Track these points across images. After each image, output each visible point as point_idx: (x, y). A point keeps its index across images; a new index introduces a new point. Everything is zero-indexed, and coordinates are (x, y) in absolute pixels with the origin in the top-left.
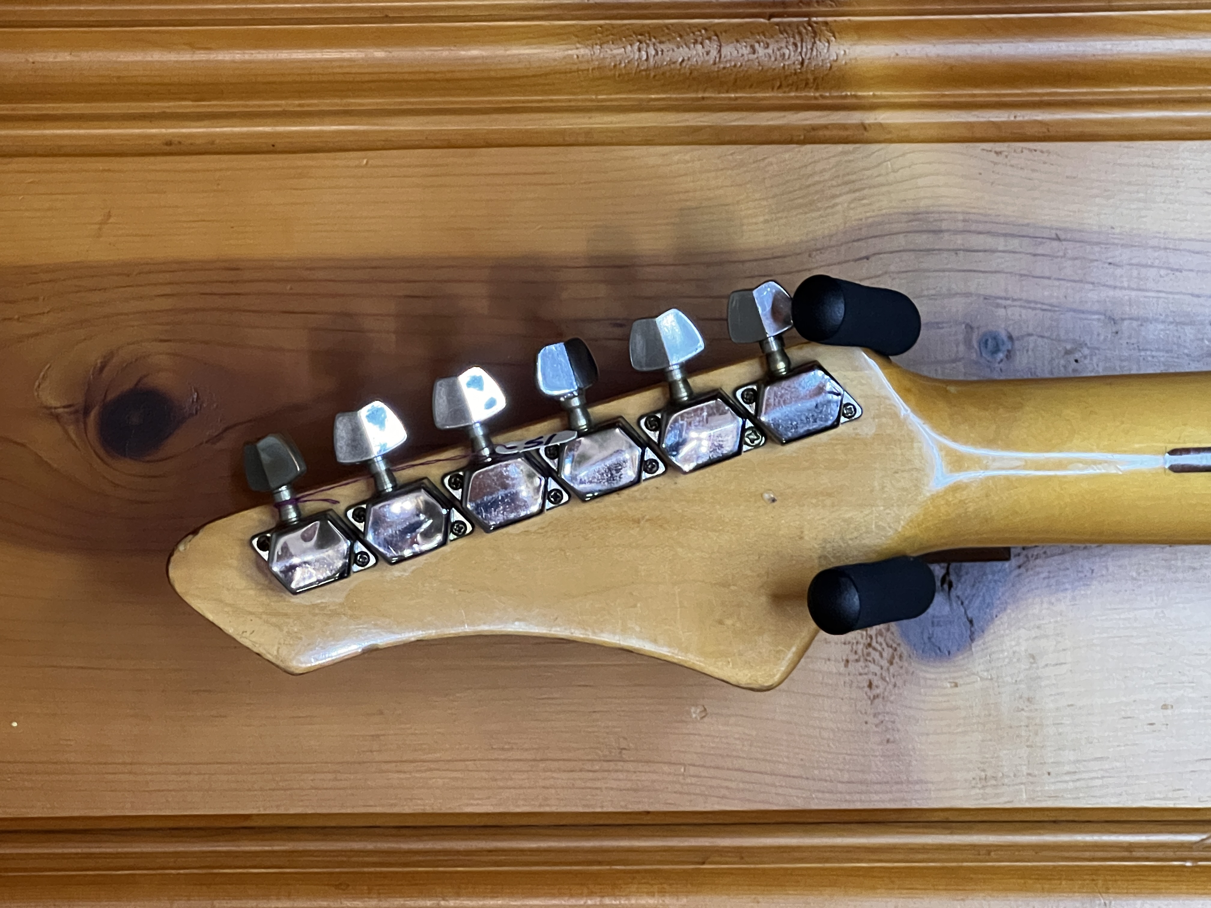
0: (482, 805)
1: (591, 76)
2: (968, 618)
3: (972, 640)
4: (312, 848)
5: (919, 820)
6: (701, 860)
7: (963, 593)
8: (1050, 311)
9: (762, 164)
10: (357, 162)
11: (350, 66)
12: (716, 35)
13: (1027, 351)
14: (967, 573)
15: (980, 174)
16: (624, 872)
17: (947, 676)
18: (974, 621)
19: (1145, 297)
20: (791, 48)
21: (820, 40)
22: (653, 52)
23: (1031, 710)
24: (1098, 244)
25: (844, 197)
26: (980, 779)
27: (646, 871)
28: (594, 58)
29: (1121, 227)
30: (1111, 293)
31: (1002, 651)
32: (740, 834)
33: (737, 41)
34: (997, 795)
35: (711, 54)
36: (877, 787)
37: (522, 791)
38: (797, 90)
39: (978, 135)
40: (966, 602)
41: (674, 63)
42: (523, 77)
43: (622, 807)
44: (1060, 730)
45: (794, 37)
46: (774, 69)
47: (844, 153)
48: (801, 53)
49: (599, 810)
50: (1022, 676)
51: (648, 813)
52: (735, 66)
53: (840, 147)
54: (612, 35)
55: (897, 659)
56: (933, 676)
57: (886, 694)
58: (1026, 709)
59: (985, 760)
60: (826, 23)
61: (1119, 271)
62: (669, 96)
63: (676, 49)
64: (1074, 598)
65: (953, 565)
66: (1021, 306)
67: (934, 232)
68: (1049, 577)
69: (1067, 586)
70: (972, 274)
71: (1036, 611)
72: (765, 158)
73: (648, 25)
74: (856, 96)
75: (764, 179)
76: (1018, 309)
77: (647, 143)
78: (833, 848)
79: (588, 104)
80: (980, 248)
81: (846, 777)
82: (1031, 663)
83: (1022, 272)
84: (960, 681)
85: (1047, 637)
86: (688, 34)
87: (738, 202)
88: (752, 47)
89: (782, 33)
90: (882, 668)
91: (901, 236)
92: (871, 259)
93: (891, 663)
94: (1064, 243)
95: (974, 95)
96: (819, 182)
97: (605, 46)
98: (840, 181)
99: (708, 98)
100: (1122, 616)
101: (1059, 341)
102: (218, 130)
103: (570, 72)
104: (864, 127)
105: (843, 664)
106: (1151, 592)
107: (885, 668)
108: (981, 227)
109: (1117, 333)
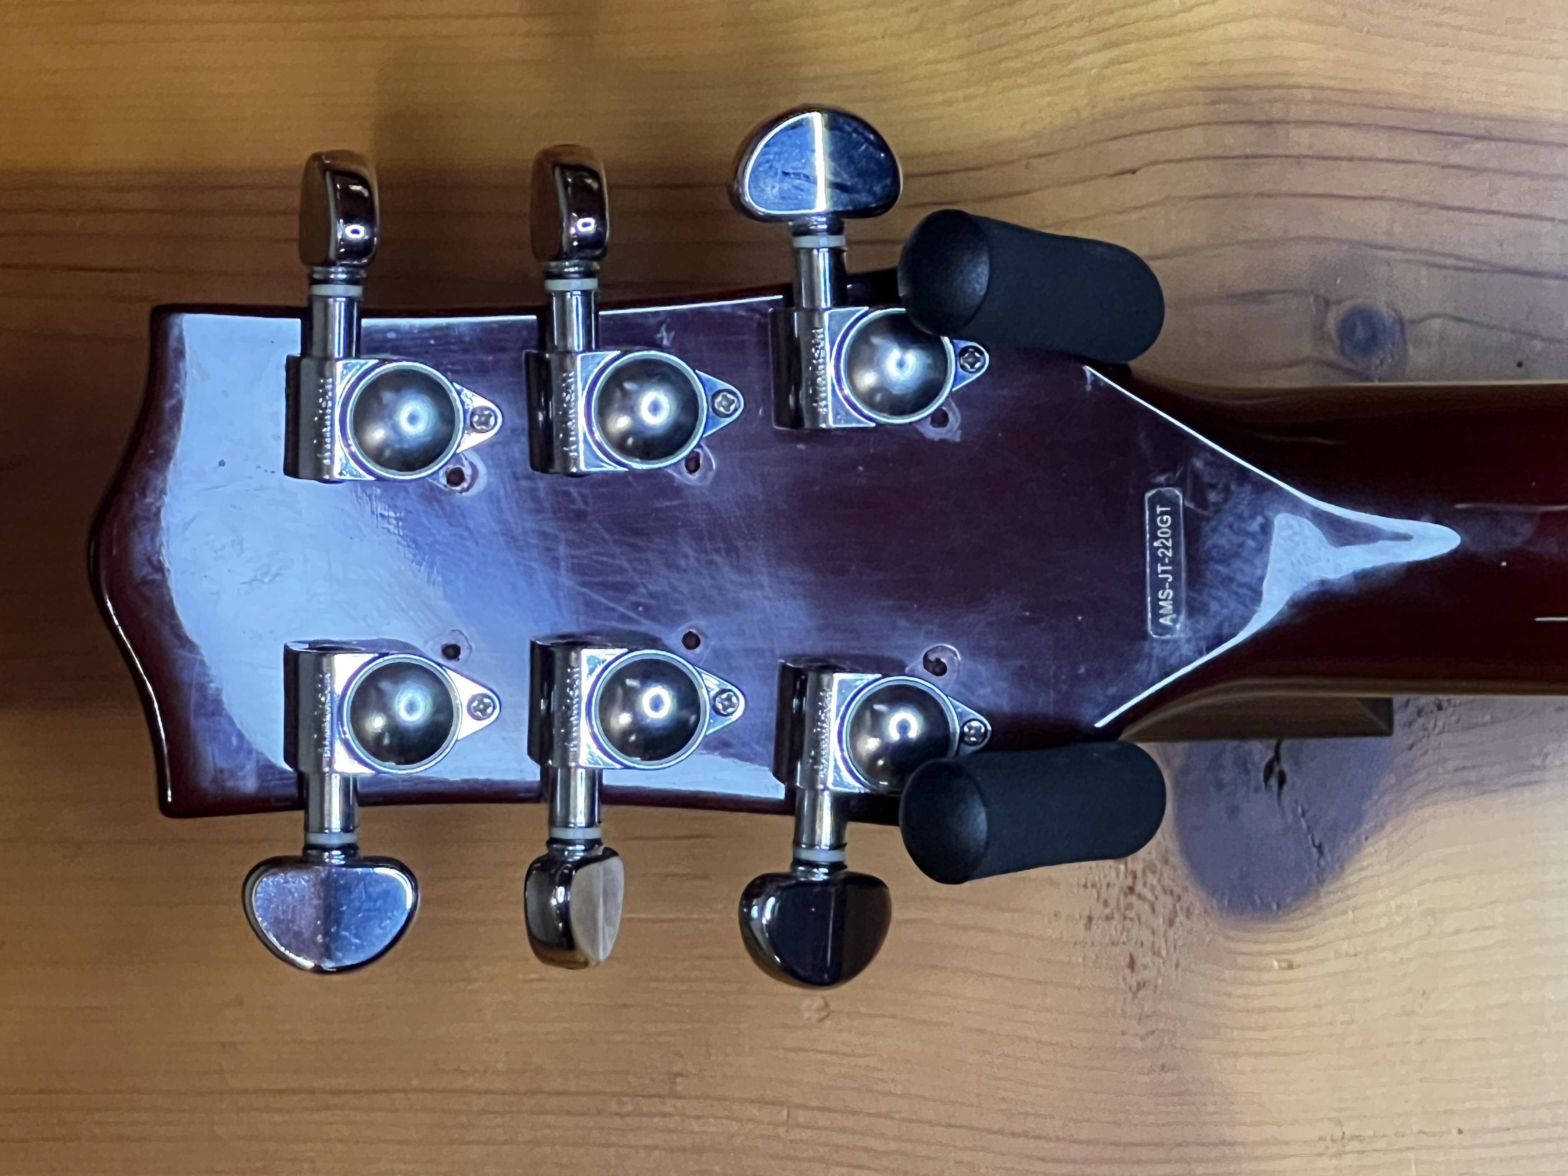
3: (1321, 882)
7: (1306, 796)
8: (1471, 270)
13: (1428, 342)
14: (1312, 758)
17: (1274, 948)
18: (1326, 847)
23: (1428, 1014)
25: (1091, 58)
26: (1333, 1139)
31: (1377, 903)
34: (1364, 1170)
40: (1309, 814)
50: (1412, 951)
55: (1181, 917)
56: (1247, 948)
57: (1160, 980)
58: (1419, 1010)
59: (1343, 1105)
65: (1286, 744)
66: (1417, 262)
67: (1258, 123)
68: (1465, 768)
70: (1328, 202)
71: (1439, 831)
76: (1412, 267)
80: (1343, 154)
81: (1086, 1133)
82: (1430, 926)
83: (1421, 198)
84: (1297, 959)
85: (1460, 878)
87: (897, 68)
90: (1153, 933)
91: (1196, 130)
92: (1142, 174)
93: (1171, 923)
94: (1500, 144)
98: (1085, 27)
101: (1488, 327)
105: (1082, 924)
107: (1159, 932)
108: (1346, 115)
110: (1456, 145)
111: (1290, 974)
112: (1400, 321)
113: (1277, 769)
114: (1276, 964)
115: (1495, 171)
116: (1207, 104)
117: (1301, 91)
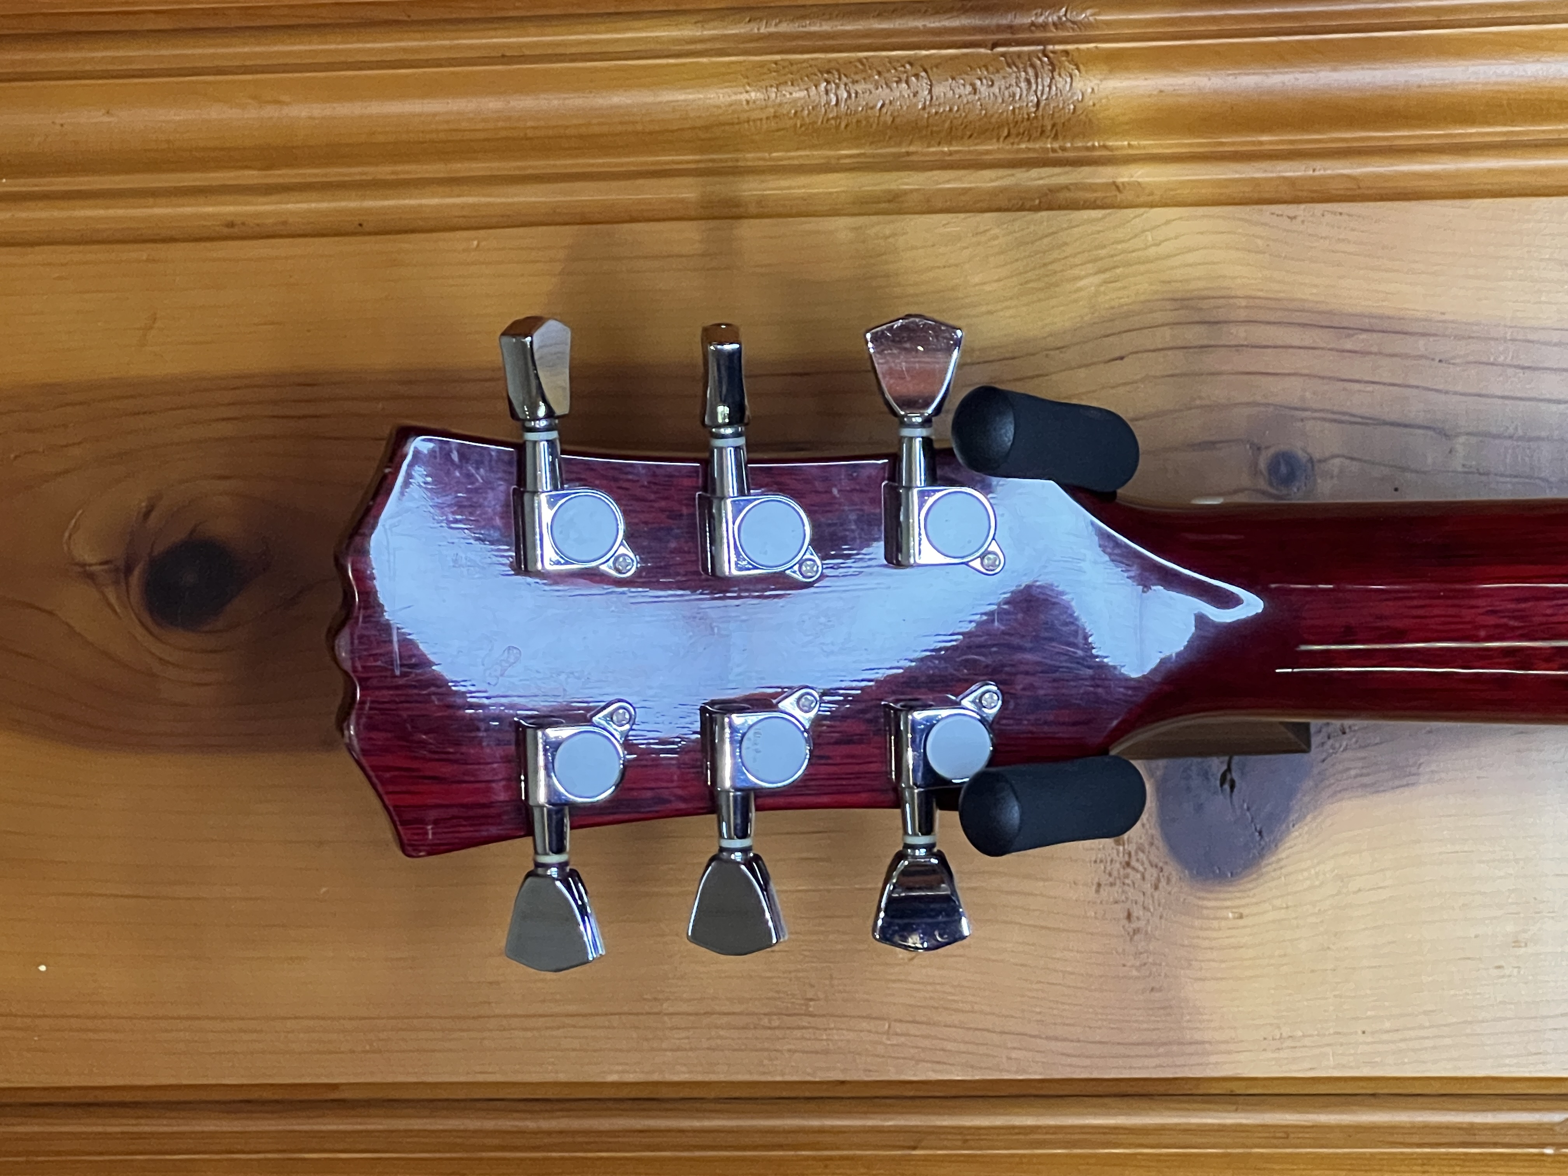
0: (630, 1072)
1: (765, 127)
3: (1261, 856)
5: (1194, 1092)
6: (911, 1144)
7: (1249, 796)
8: (1359, 424)
9: (983, 238)
10: (465, 245)
12: (925, 71)
13: (1332, 477)
14: (1254, 769)
17: (1228, 903)
18: (1264, 834)
20: (1023, 85)
21: (1060, 75)
22: (845, 95)
23: (1339, 949)
24: (1424, 335)
25: (1090, 280)
26: (1274, 1039)
28: (770, 103)
29: (1454, 313)
30: (1441, 400)
31: (1302, 871)
32: (963, 1111)
33: (953, 79)
34: (1296, 1061)
35: (919, 96)
36: (1139, 1050)
37: (679, 1054)
38: (1029, 141)
39: (1267, 196)
40: (1253, 809)
41: (872, 108)
42: (677, 130)
43: (809, 1074)
45: (1026, 72)
46: (1001, 114)
47: (1090, 221)
48: (1036, 92)
49: (780, 1078)
50: (1328, 905)
51: (843, 1083)
52: (951, 110)
53: (1085, 214)
54: (791, 73)
55: (1163, 883)
56: (1210, 904)
57: (1149, 928)
59: (1279, 1014)
60: (1066, 53)
61: (1452, 371)
62: (862, 151)
64: (1394, 802)
65: (1236, 759)
66: (1322, 419)
67: (1209, 323)
68: (1361, 775)
70: (1259, 377)
71: (1346, 819)
72: (988, 230)
73: (836, 60)
74: (1105, 147)
75: (987, 257)
76: (1319, 422)
77: (837, 213)
78: (1082, 1129)
79: (761, 163)
80: (1268, 343)
81: (1099, 1036)
82: (1340, 887)
83: (1325, 374)
84: (1246, 911)
85: (1359, 852)
86: (889, 71)
87: (953, 289)
89: (1009, 66)
90: (1144, 894)
91: (1166, 329)
92: (1127, 360)
93: (1156, 888)
94: (1381, 335)
95: (1260, 143)
96: (1057, 260)
97: (781, 88)
98: (1085, 258)
99: (913, 153)
101: (1373, 464)
102: (290, 206)
103: (738, 123)
104: (1117, 187)
105: (1094, 888)
107: (1148, 894)
108: (1271, 316)
109: (1450, 452)
110: (1349, 336)
111: (1241, 922)
112: (1311, 460)
113: (1229, 777)
114: (1230, 915)
115: (1376, 354)
116: (1172, 310)
117: (1238, 300)
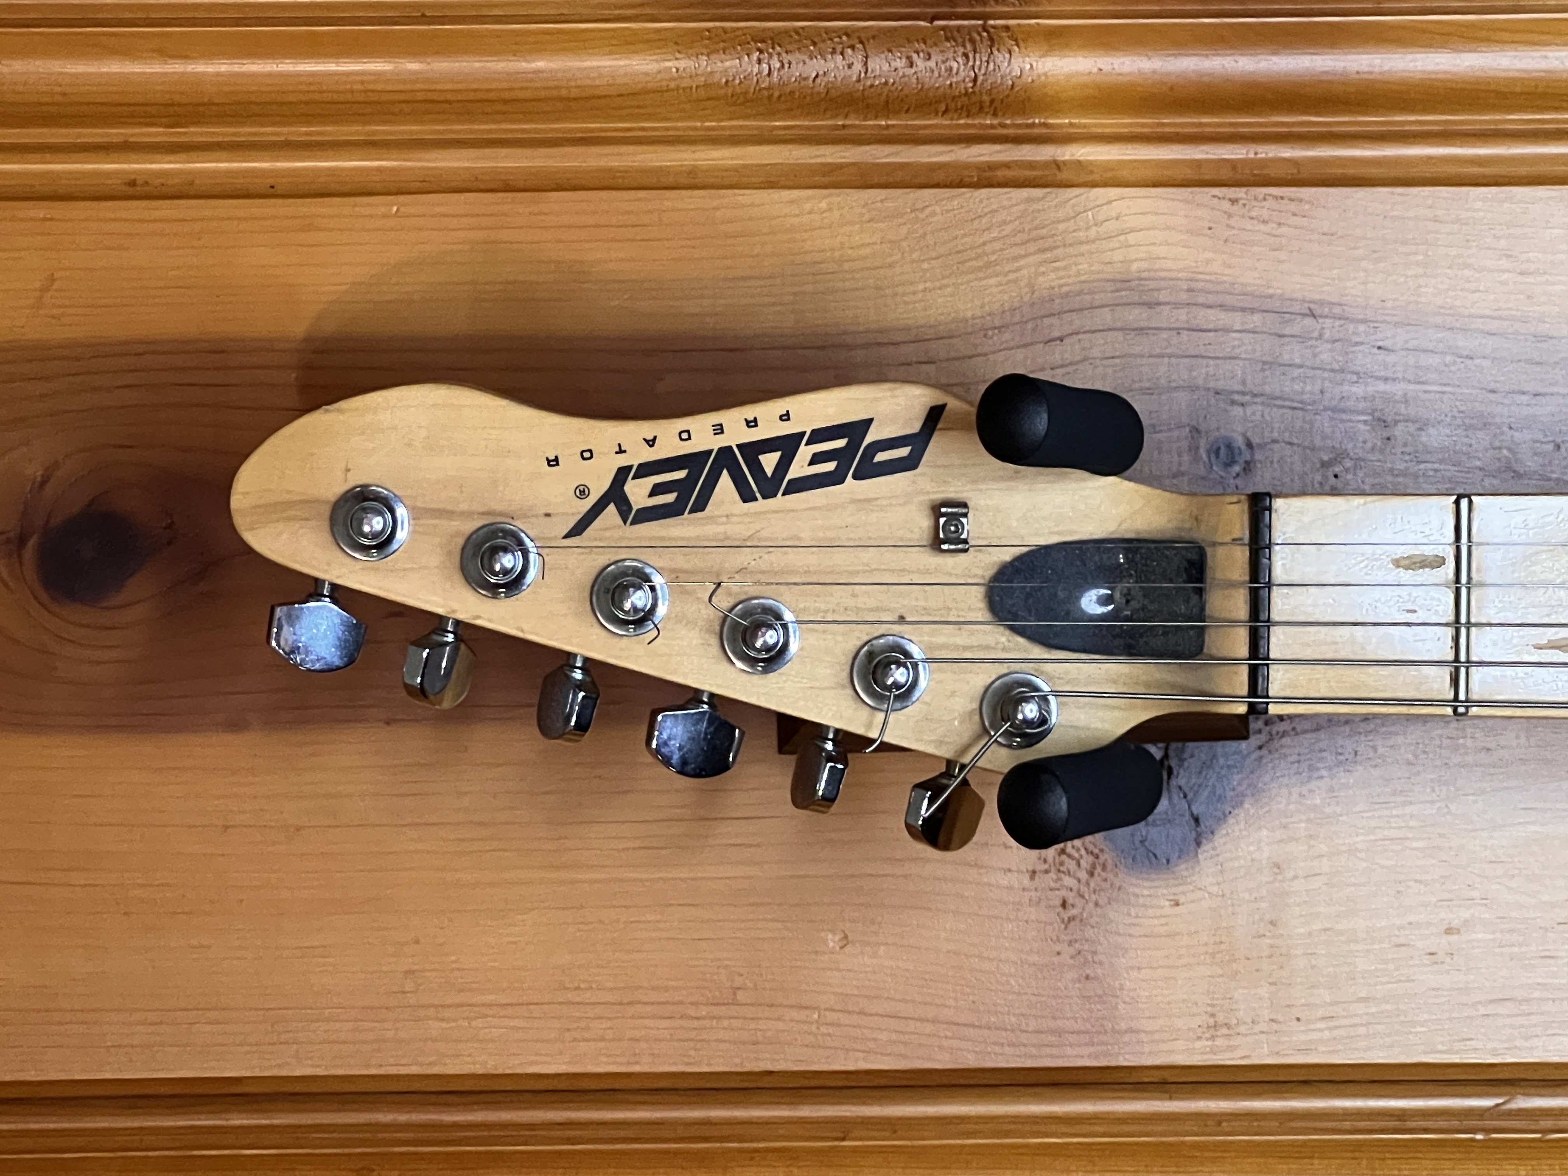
0: (549, 1063)
1: (695, 96)
2: (1192, 814)
3: (1198, 844)
4: (325, 1122)
5: (1127, 1080)
6: (841, 1135)
7: (1187, 783)
8: (1301, 409)
9: (922, 216)
10: (383, 210)
11: (375, 82)
12: (861, 42)
13: (1272, 462)
14: (1192, 756)
15: (1210, 228)
16: (740, 1151)
17: (1165, 891)
18: (1201, 820)
19: (1426, 392)
20: (960, 60)
21: (998, 50)
22: (778, 65)
23: (1274, 937)
24: (1364, 321)
25: (1031, 260)
26: (1209, 1027)
27: (767, 1150)
28: (699, 72)
29: (1395, 300)
30: (1381, 387)
31: (1237, 858)
32: (893, 1101)
33: (890, 51)
34: (1231, 1048)
35: (854, 67)
36: (1072, 1038)
37: (602, 1044)
38: (968, 116)
39: (1207, 177)
40: (1190, 796)
41: (805, 79)
42: (605, 97)
43: (737, 1065)
44: (1314, 962)
45: (964, 46)
46: (938, 88)
47: (1029, 200)
48: (973, 67)
49: (706, 1069)
50: (1264, 892)
51: (771, 1073)
52: (886, 83)
53: (1025, 193)
54: (724, 41)
55: (1099, 870)
56: (1146, 892)
57: (1085, 915)
58: (1268, 934)
59: (1215, 1002)
60: (1007, 28)
61: (1391, 358)
62: (798, 123)
63: (807, 60)
64: (1331, 789)
65: (1174, 746)
66: (1263, 404)
67: (1150, 305)
68: (1299, 762)
69: (1324, 773)
70: (1200, 360)
71: (1282, 806)
72: (927, 206)
73: (769, 29)
74: (1045, 125)
75: (925, 234)
76: (1260, 408)
77: (771, 185)
78: (1016, 1119)
79: (691, 133)
80: (1210, 326)
81: (1033, 1025)
82: (1276, 874)
83: (1264, 359)
84: (1182, 899)
85: (1297, 840)
86: (824, 41)
87: (891, 266)
88: (909, 58)
89: (947, 39)
90: (1079, 881)
91: (1107, 309)
92: (1067, 341)
93: (1091, 874)
94: (1321, 320)
95: (1201, 125)
96: (999, 239)
97: (712, 57)
98: (1025, 237)
99: (850, 126)
100: (1395, 812)
101: (1313, 449)
102: (198, 165)
103: (667, 91)
104: (1057, 165)
105: (1027, 876)
106: (1432, 781)
107: (1083, 881)
108: (1211, 299)
109: (1389, 439)
110: (1289, 321)
111: (1177, 910)
112: (1249, 445)
113: (1166, 763)
115: (1316, 339)
116: (1112, 292)
117: (1180, 282)
